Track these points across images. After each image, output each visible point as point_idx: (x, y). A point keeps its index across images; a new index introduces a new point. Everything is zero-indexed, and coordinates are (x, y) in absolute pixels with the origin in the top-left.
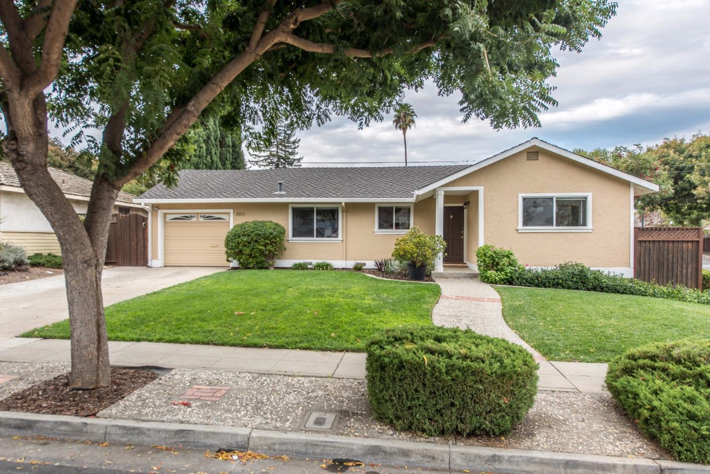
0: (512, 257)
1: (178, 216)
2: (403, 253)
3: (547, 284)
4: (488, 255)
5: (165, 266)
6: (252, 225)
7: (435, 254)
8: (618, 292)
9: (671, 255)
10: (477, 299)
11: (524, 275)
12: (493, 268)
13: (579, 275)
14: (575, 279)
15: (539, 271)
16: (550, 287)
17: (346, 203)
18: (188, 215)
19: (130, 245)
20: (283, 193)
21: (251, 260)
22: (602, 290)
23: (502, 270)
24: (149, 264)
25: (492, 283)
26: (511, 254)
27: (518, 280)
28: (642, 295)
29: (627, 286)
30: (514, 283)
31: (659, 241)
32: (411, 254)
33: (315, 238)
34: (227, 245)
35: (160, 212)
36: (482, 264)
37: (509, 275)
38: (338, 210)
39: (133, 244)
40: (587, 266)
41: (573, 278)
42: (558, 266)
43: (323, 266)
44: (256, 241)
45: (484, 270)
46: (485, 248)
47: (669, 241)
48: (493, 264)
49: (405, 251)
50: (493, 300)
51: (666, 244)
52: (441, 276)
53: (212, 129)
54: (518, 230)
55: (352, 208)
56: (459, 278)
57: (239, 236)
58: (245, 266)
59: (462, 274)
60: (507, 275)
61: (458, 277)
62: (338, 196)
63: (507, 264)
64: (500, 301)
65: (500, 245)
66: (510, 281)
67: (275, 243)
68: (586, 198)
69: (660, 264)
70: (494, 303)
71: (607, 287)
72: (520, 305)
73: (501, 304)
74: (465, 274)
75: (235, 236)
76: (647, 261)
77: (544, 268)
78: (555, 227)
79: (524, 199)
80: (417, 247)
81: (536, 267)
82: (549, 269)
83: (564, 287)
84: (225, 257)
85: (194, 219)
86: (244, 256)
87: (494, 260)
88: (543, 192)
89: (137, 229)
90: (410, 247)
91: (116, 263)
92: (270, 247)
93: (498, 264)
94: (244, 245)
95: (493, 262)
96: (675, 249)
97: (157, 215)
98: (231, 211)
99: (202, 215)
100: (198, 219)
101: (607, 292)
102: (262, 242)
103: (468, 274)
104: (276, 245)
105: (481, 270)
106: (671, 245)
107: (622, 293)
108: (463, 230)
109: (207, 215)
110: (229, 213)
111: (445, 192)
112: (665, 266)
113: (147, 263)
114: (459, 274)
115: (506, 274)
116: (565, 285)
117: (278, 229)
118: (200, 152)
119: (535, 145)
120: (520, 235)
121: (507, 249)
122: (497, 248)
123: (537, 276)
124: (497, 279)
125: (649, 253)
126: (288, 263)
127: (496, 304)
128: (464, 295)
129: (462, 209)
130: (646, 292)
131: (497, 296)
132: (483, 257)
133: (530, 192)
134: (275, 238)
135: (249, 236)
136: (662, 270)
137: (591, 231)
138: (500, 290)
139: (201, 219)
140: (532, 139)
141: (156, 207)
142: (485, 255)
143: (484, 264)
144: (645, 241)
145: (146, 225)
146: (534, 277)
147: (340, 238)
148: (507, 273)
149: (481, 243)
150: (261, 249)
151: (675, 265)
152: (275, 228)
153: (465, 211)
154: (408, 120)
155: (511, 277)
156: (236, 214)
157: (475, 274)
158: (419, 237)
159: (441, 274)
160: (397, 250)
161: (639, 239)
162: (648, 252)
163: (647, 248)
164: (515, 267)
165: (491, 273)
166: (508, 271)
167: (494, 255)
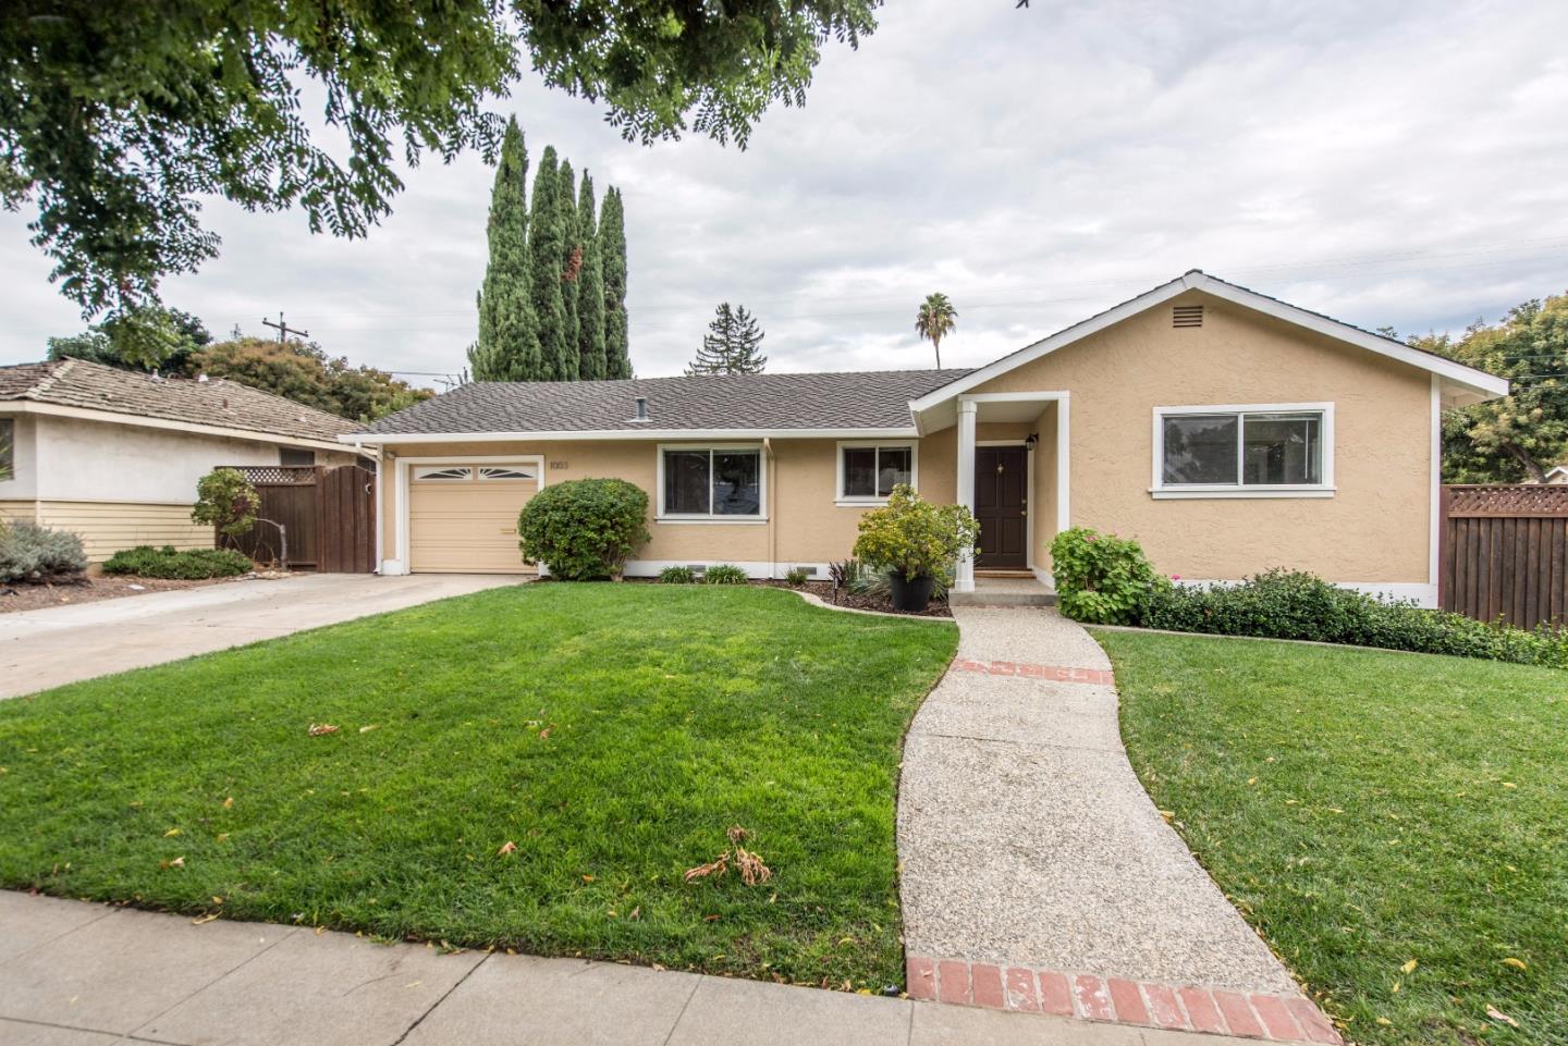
0: (1138, 558)
1: (437, 471)
2: (873, 548)
3: (1228, 626)
4: (1079, 552)
5: (412, 573)
6: (573, 489)
7: (952, 551)
8: (1412, 647)
9: (1533, 554)
10: (1050, 673)
11: (1170, 602)
12: (1090, 583)
13: (1309, 602)
14: (1299, 614)
15: (1206, 591)
16: (1234, 633)
17: (772, 440)
18: (457, 469)
19: (342, 529)
20: (646, 420)
21: (570, 562)
22: (1368, 640)
23: (1113, 589)
24: (377, 570)
25: (1088, 620)
26: (1137, 550)
27: (1153, 614)
28: (1477, 656)
29: (1432, 632)
30: (1143, 622)
31: (1503, 519)
32: (894, 551)
33: (711, 516)
34: (523, 531)
35: (401, 463)
36: (1065, 574)
37: (1132, 601)
38: (758, 456)
39: (348, 527)
40: (1327, 581)
41: (1293, 609)
42: (1251, 579)
43: (722, 576)
44: (580, 521)
45: (1070, 589)
46: (1073, 536)
47: (1528, 519)
48: (1090, 574)
49: (881, 545)
50: (1092, 676)
51: (1521, 526)
52: (970, 601)
53: (559, 315)
54: (1151, 493)
55: (786, 450)
56: (1010, 606)
57: (546, 511)
58: (560, 575)
59: (1017, 596)
60: (1125, 603)
61: (1007, 604)
62: (757, 426)
63: (1125, 574)
64: (1112, 680)
65: (1109, 528)
66: (1133, 617)
67: (621, 525)
68: (1319, 416)
69: (1506, 575)
70: (1094, 687)
71: (1381, 634)
72: (1169, 697)
73: (1113, 689)
74: (1025, 596)
75: (537, 510)
76: (1472, 569)
77: (1216, 583)
78: (1241, 486)
79: (1167, 419)
80: (908, 533)
81: (1196, 583)
82: (1231, 584)
83: (1269, 633)
84: (520, 554)
85: (468, 477)
86: (556, 554)
87: (1093, 565)
88: (1212, 403)
89: (354, 499)
90: (892, 533)
91: (314, 566)
92: (609, 534)
93: (1103, 574)
94: (557, 531)
95: (1093, 570)
96: (1545, 539)
97: (394, 467)
98: (540, 459)
99: (485, 468)
100: (475, 476)
101: (1381, 645)
102: (594, 522)
103: (1033, 596)
104: (625, 528)
105: (1062, 590)
106: (1533, 527)
107: (1423, 649)
108: (1026, 498)
109: (494, 469)
110: (535, 464)
111: (979, 405)
112: (1519, 579)
113: (375, 567)
114: (1010, 596)
115: (1124, 600)
116: (1274, 628)
117: (630, 496)
118: (528, 354)
119: (1194, 289)
120: (1155, 504)
121: (1125, 537)
122: (1103, 536)
123: (1202, 606)
124: (1102, 611)
125: (1479, 547)
126: (653, 568)
127: (1099, 688)
128: (1016, 658)
129: (1023, 451)
130: (1484, 648)
131: (1100, 662)
132: (1068, 559)
133: (1182, 403)
134: (620, 513)
135: (565, 510)
136: (1510, 591)
137: (1331, 495)
138: (1111, 643)
139: (482, 477)
140: (1187, 274)
141: (392, 452)
142: (1072, 552)
143: (1070, 575)
144: (1467, 520)
145: (372, 489)
146: (1194, 606)
147: (763, 514)
148: (1125, 596)
149: (1064, 524)
150: (590, 539)
151: (1545, 578)
152: (622, 494)
153: (1031, 454)
154: (941, 320)
155: (1136, 606)
156: (548, 466)
157: (1049, 596)
158: (915, 508)
159: (969, 596)
160: (862, 540)
161: (1452, 515)
162: (1475, 545)
163: (1473, 535)
164: (1146, 581)
165: (1088, 597)
166: (1129, 591)
167: (1095, 553)
